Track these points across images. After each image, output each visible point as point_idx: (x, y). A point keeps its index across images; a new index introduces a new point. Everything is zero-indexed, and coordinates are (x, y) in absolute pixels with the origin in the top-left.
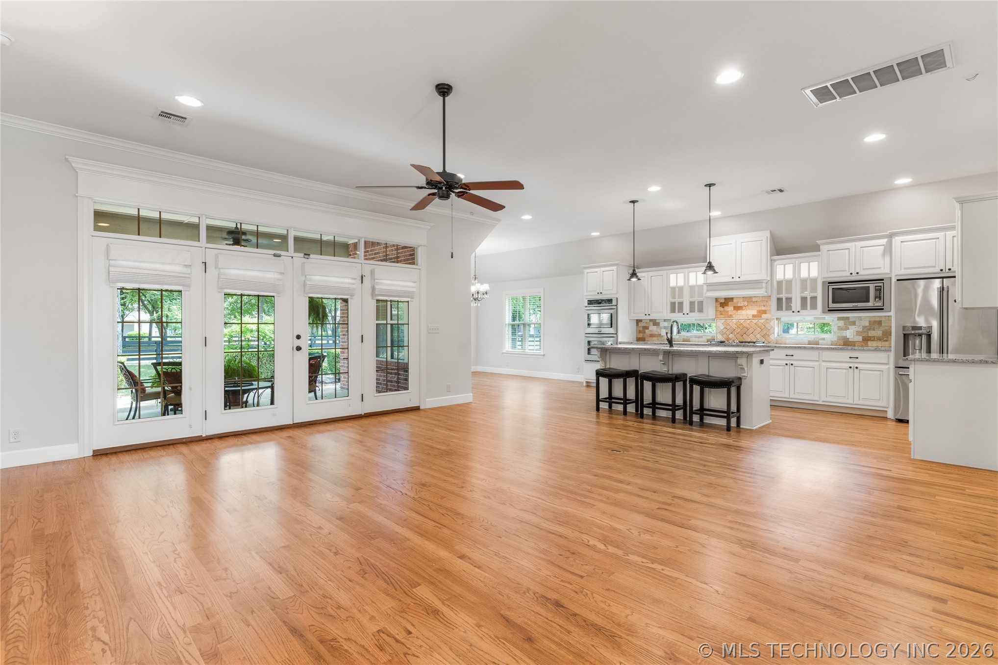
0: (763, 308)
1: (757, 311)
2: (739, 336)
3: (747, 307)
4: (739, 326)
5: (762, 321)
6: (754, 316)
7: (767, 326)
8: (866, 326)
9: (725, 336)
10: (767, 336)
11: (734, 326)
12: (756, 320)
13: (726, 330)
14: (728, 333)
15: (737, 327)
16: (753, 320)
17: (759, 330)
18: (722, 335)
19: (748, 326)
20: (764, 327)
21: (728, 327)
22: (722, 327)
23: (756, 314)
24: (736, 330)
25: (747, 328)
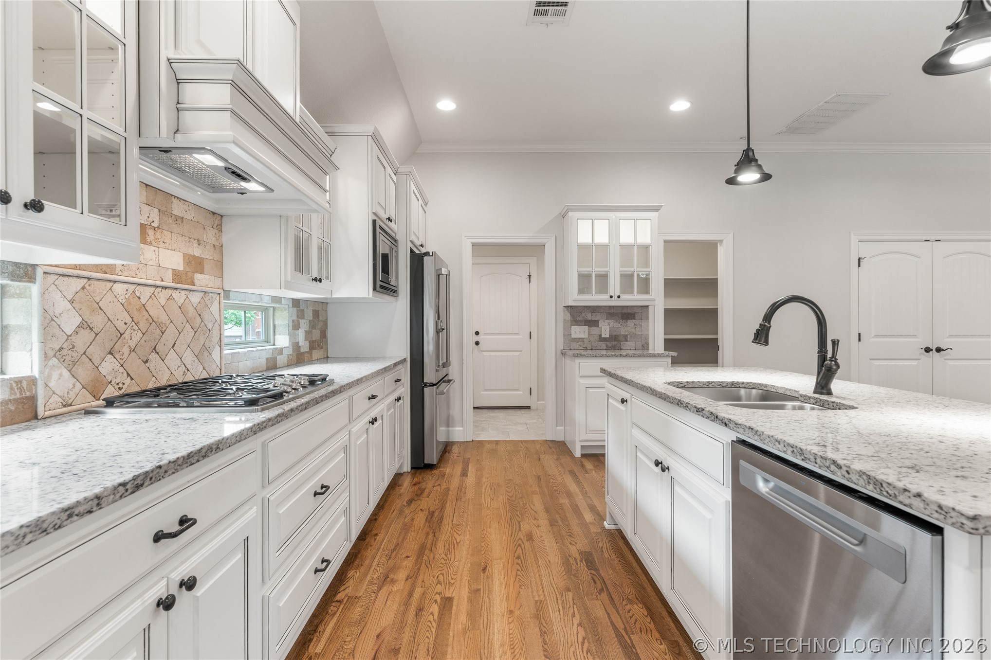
0: (197, 252)
1: (185, 255)
2: (135, 365)
3: (158, 235)
4: (135, 314)
5: (195, 298)
6: (177, 276)
7: (206, 316)
8: (311, 320)
9: (84, 372)
10: (206, 354)
11: (121, 317)
12: (183, 293)
13: (86, 336)
14: (96, 352)
15: (129, 320)
16: (176, 294)
17: (188, 333)
18: (71, 367)
19: (164, 318)
20: (198, 320)
21: (98, 321)
22: (70, 323)
23: (181, 268)
24: (126, 335)
25: (159, 325)
